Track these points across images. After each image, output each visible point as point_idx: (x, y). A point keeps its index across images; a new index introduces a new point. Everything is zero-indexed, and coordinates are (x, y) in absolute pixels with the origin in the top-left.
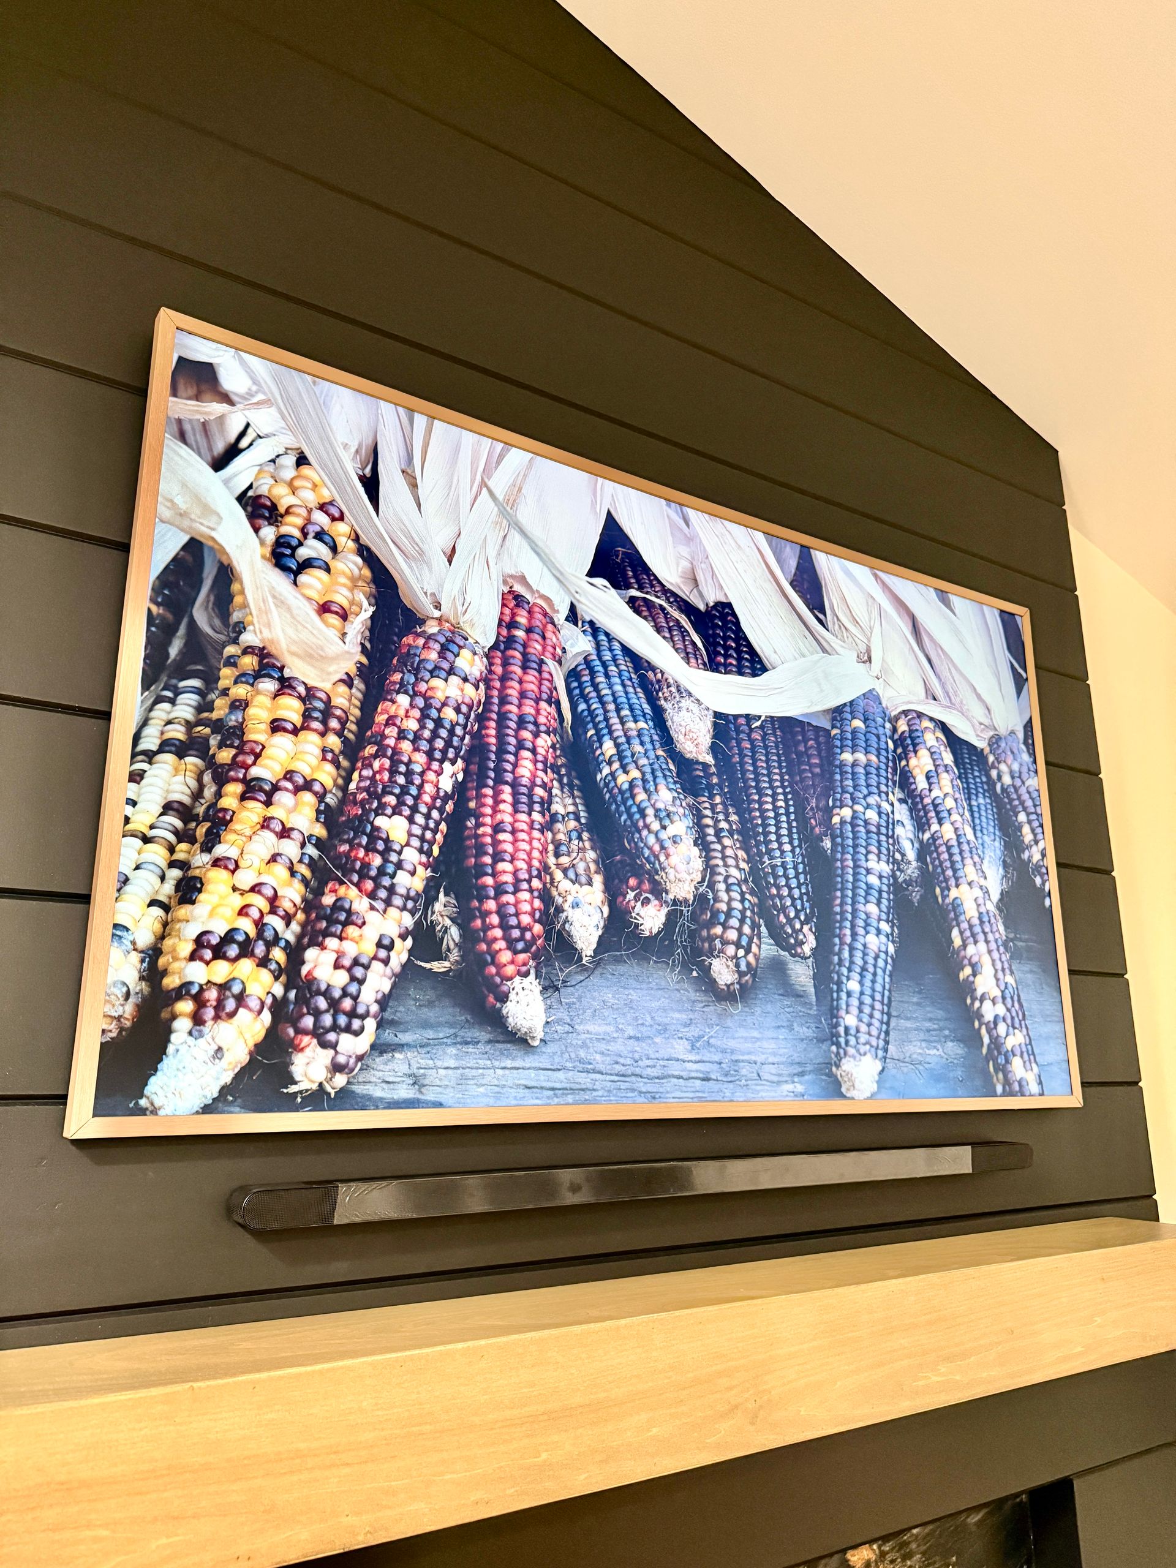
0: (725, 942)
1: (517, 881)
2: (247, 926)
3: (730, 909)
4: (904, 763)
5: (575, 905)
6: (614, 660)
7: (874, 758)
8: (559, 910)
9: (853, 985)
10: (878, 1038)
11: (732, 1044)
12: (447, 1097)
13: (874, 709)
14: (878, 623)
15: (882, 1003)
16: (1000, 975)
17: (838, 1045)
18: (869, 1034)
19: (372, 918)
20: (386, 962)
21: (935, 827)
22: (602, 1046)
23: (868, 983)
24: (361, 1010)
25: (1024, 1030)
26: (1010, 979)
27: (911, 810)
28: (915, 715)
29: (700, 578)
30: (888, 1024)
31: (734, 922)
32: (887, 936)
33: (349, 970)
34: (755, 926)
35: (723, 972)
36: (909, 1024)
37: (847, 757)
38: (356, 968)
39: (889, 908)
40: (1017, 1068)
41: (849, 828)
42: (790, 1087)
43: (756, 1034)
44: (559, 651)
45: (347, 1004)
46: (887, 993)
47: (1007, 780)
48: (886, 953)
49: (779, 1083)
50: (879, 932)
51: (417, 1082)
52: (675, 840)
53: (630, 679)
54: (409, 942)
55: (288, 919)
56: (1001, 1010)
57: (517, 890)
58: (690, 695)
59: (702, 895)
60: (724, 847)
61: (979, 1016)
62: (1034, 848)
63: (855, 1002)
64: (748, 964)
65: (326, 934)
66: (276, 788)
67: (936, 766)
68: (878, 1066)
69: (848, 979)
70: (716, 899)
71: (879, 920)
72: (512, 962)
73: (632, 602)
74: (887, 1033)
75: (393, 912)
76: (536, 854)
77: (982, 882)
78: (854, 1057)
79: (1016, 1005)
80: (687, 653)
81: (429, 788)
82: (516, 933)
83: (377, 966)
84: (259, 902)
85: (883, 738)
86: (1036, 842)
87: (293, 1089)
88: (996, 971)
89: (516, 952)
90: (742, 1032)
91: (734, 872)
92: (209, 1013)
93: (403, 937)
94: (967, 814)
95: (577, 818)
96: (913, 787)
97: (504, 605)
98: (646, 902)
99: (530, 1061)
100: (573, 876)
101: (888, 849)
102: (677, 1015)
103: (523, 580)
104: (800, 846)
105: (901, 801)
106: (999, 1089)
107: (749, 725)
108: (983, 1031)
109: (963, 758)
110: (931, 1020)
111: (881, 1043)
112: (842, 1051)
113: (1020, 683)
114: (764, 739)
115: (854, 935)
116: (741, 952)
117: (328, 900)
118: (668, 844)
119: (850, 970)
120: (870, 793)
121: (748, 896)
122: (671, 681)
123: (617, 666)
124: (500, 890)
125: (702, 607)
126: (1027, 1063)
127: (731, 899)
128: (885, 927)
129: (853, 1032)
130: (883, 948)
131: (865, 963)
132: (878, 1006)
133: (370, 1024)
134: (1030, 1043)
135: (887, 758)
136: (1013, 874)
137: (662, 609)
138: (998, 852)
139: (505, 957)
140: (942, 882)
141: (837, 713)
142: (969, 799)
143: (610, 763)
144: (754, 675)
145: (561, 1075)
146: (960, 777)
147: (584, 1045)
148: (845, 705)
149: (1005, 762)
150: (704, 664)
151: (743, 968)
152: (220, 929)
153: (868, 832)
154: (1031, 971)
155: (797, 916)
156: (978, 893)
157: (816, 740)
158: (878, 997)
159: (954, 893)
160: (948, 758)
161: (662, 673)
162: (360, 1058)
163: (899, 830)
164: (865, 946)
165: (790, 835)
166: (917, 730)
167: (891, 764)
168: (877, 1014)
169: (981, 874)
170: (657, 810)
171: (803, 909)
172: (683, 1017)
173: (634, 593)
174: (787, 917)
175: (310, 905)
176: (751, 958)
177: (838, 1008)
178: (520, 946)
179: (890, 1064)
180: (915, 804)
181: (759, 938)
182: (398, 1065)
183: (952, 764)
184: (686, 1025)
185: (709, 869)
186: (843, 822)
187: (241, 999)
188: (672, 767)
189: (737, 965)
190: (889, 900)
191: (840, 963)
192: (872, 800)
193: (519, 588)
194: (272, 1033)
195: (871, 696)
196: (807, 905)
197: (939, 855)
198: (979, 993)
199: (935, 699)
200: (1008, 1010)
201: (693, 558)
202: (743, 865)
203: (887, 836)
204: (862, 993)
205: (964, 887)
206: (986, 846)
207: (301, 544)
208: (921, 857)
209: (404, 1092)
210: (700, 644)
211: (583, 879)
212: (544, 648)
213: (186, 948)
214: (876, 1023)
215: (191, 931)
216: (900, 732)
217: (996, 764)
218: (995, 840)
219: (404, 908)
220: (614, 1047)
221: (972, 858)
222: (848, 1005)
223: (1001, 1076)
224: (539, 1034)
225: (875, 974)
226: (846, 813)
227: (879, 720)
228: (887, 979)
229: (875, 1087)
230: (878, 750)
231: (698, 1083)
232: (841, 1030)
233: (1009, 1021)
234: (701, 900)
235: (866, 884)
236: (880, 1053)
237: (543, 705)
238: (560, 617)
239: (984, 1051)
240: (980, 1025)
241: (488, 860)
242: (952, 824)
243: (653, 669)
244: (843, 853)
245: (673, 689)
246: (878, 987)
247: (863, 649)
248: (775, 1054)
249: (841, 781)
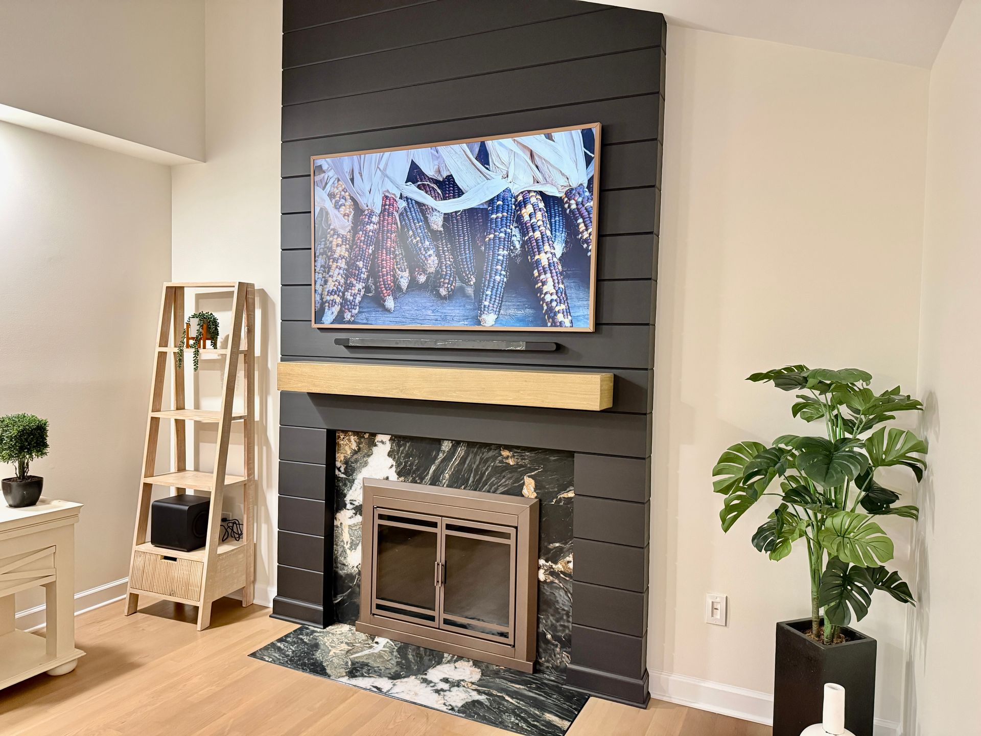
0: (444, 283)
1: (387, 273)
2: (335, 288)
3: (446, 273)
4: (519, 212)
5: (402, 277)
6: (413, 206)
7: (505, 214)
8: (398, 279)
9: (489, 293)
10: (497, 308)
11: (445, 311)
12: (373, 322)
13: (508, 195)
14: (513, 160)
15: (500, 297)
16: (557, 285)
17: (481, 311)
18: (493, 307)
19: (357, 285)
20: (360, 294)
21: (531, 234)
22: (408, 312)
23: (494, 292)
24: (356, 305)
25: (566, 304)
26: (561, 286)
27: (520, 230)
28: (527, 192)
29: (441, 169)
30: (501, 304)
31: (448, 277)
32: (504, 276)
33: (353, 296)
34: (454, 277)
35: (443, 292)
36: (510, 304)
37: (494, 216)
38: (354, 295)
39: (506, 266)
40: (560, 317)
41: (492, 241)
42: (463, 322)
43: (452, 308)
44: (397, 209)
45: (353, 303)
46: (502, 294)
47: (574, 206)
48: (503, 281)
49: (459, 321)
50: (501, 275)
51: (367, 319)
52: (430, 256)
53: (417, 211)
54: (364, 289)
55: (342, 286)
56: (555, 297)
57: (387, 275)
58: (436, 210)
59: (438, 270)
60: (445, 256)
61: (543, 299)
62: (586, 233)
63: (489, 298)
64: (451, 289)
65: (349, 289)
66: (338, 259)
67: (535, 210)
68: (496, 317)
69: (487, 291)
70: (442, 271)
71: (501, 270)
72: (386, 293)
73: (419, 187)
74: (500, 307)
75: (361, 283)
76: (391, 266)
77: (553, 251)
78: (487, 314)
79: (563, 295)
80: (436, 197)
81: (367, 253)
82: (387, 286)
83: (358, 295)
84: (337, 283)
85: (510, 205)
86: (587, 230)
87: (345, 320)
88: (554, 283)
89: (387, 290)
90: (448, 308)
91: (448, 262)
92: (331, 305)
93: (363, 289)
94: (548, 226)
95: (402, 255)
96: (523, 220)
97: (383, 200)
98: (421, 274)
99: (391, 315)
100: (401, 270)
101: (508, 246)
102: (429, 304)
103: (388, 191)
104: (472, 251)
105: (515, 227)
106: (549, 324)
107: (456, 214)
108: (545, 305)
109: (549, 203)
110: (520, 302)
111: (498, 310)
112: (482, 313)
113: (588, 160)
114: (461, 218)
115: (490, 277)
116: (449, 286)
117: (348, 282)
118: (428, 257)
119: (487, 288)
120: (502, 227)
121: (452, 269)
122: (430, 208)
123: (413, 208)
124: (383, 276)
125: (441, 180)
126: (566, 316)
127: (447, 271)
128: (503, 273)
129: (487, 307)
130: (502, 280)
131: (494, 285)
132: (498, 298)
133: (358, 307)
134: (569, 309)
135: (511, 213)
136: (570, 245)
137: (428, 185)
138: (563, 238)
139: (385, 292)
140: (532, 254)
141: (491, 202)
142: (551, 219)
143: (411, 238)
144: (459, 197)
145: (398, 319)
146: (547, 212)
147: (404, 312)
148: (495, 197)
149: (574, 199)
150: (441, 199)
151: (450, 290)
152: (331, 289)
153: (500, 241)
154: (574, 282)
155: (470, 273)
156: (549, 255)
157: (482, 213)
158: (498, 295)
159: (537, 257)
160: (542, 205)
161: (427, 206)
162: (356, 314)
163: (514, 238)
164: (494, 280)
165: (469, 248)
166: (527, 198)
167: (513, 214)
168: (497, 301)
169: (552, 248)
170: (425, 248)
171: (472, 270)
172: (431, 304)
173: (419, 183)
174: (466, 274)
175: (345, 283)
176: (452, 287)
177: (482, 300)
178: (388, 289)
179: (500, 316)
180: (522, 227)
181: (456, 281)
182: (363, 316)
183: (543, 207)
184: (431, 306)
185: (440, 262)
186: (490, 240)
187: (335, 303)
188: (429, 234)
189: (448, 289)
190: (506, 264)
191: (484, 286)
192: (502, 230)
193: (387, 194)
194: (341, 309)
195: (508, 190)
196: (473, 269)
197: (531, 244)
198: (544, 292)
199: (538, 182)
200: (558, 297)
201: (439, 164)
202: (451, 260)
203: (508, 241)
204: (492, 295)
205: (543, 255)
206: (557, 236)
207: (339, 201)
208: (522, 246)
209: (365, 321)
210: (440, 193)
211: (404, 270)
212: (393, 209)
213: (326, 293)
214: (497, 304)
215: (327, 290)
216: (518, 201)
217: (568, 201)
218: (562, 233)
219: (363, 282)
220: (411, 312)
221: (548, 243)
222: (486, 299)
223: (551, 320)
224: (393, 309)
225: (498, 288)
226: (492, 236)
227: (509, 199)
228: (502, 290)
229: (494, 323)
230: (508, 211)
231: (434, 321)
232: (483, 306)
233: (558, 301)
234: (437, 272)
235: (497, 259)
236: (497, 313)
237: (393, 225)
238: (397, 199)
239: (544, 312)
240: (543, 303)
241: (380, 269)
242: (540, 231)
243: (424, 205)
244: (489, 250)
245: (431, 210)
246: (498, 292)
247: (505, 172)
248: (458, 314)
249: (490, 225)
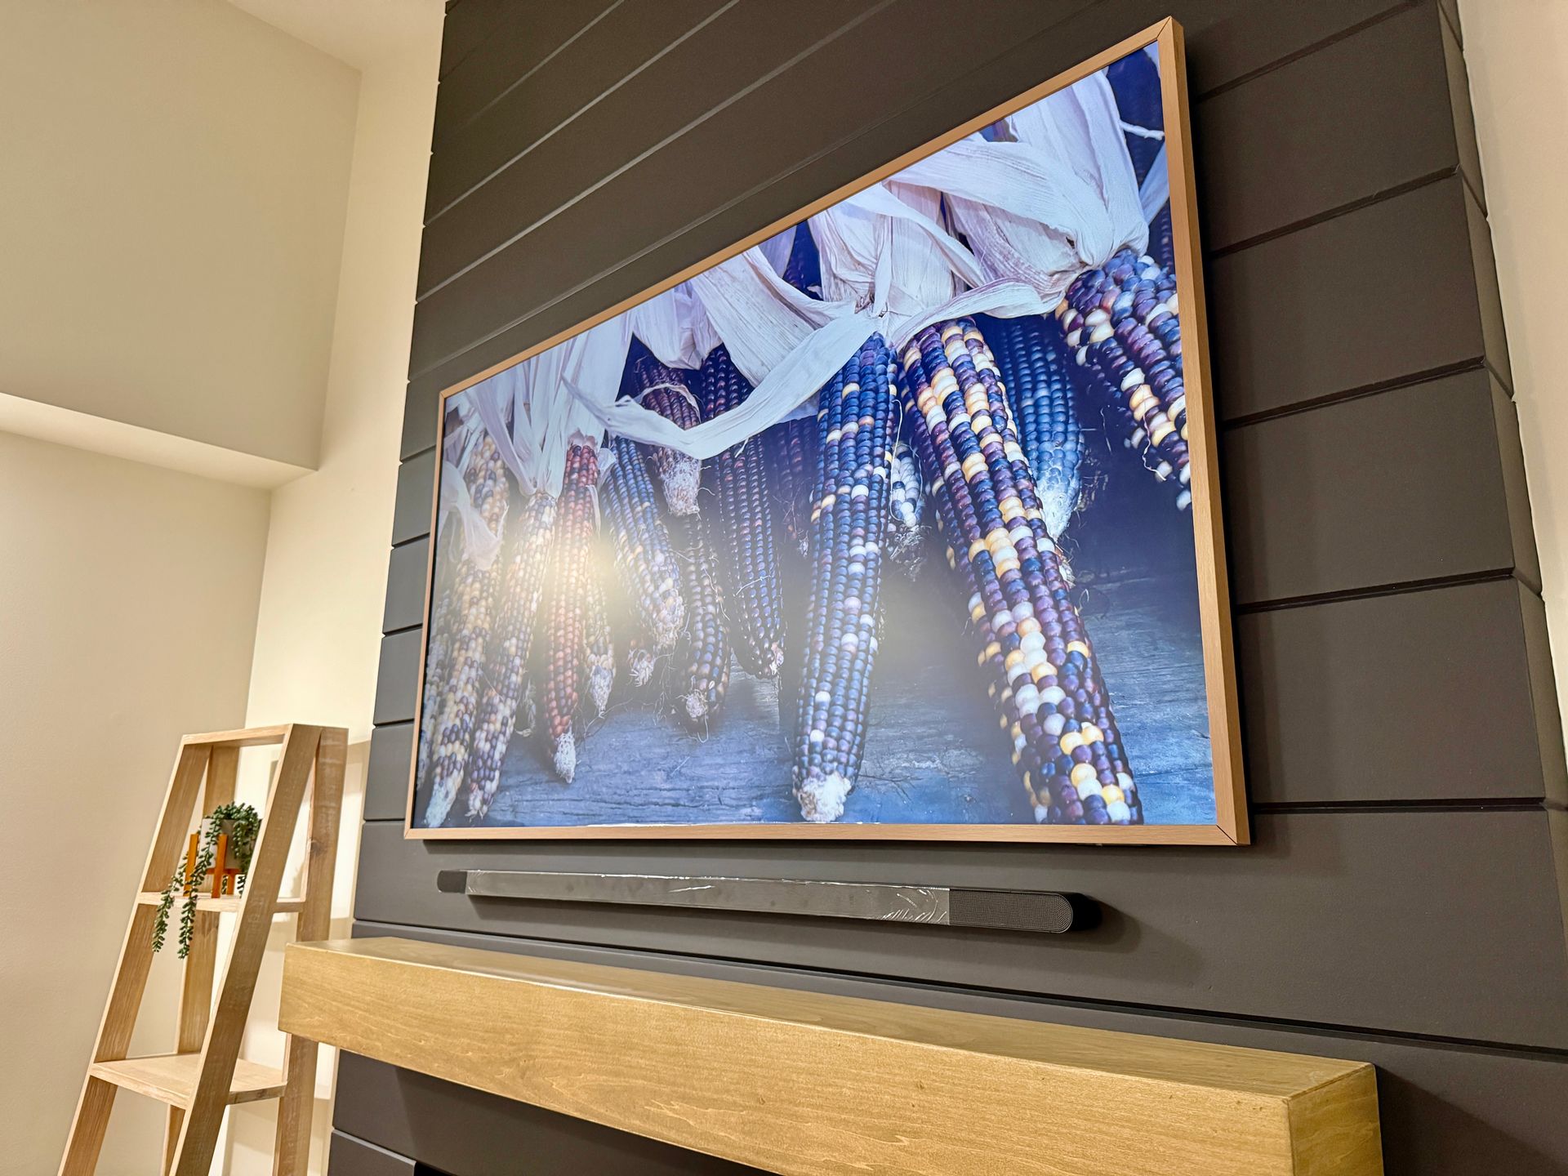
0: (699, 677)
1: (566, 663)
2: (458, 722)
3: (705, 644)
4: (910, 404)
5: (597, 672)
6: (630, 459)
7: (868, 420)
8: (588, 678)
9: (823, 697)
10: (849, 753)
11: (699, 771)
12: (527, 819)
13: (876, 355)
14: (888, 245)
15: (857, 711)
16: (1059, 644)
17: (801, 765)
18: (838, 749)
19: (501, 707)
20: (504, 734)
21: (952, 467)
22: (607, 781)
23: (841, 692)
24: (494, 766)
25: (1105, 723)
26: (1078, 647)
27: (915, 463)
28: (933, 330)
29: (699, 338)
30: (863, 735)
31: (708, 657)
32: (869, 631)
33: (491, 742)
34: (726, 656)
35: (696, 707)
36: (891, 733)
37: (835, 435)
38: (492, 739)
39: (873, 597)
40: (1084, 780)
41: (831, 517)
42: (748, 810)
43: (720, 760)
44: (596, 475)
45: (489, 762)
46: (864, 698)
47: (1102, 332)
48: (867, 651)
49: (738, 807)
50: (859, 628)
51: (515, 811)
52: (666, 595)
53: (640, 470)
54: (514, 719)
55: (471, 715)
56: (1055, 695)
57: (566, 670)
58: (683, 455)
59: (685, 638)
60: (703, 588)
61: (1011, 708)
62: (1160, 419)
63: (824, 715)
64: (718, 693)
65: (484, 721)
66: (470, 639)
67: (961, 383)
68: (847, 784)
69: (817, 690)
70: (695, 639)
71: (861, 613)
72: (560, 724)
73: (646, 404)
74: (861, 746)
75: (509, 701)
76: (576, 640)
77: (1034, 514)
78: (818, 777)
79: (1090, 684)
80: (683, 418)
81: (526, 613)
82: (563, 701)
83: (501, 737)
84: (462, 707)
85: (883, 389)
86: (1164, 407)
87: (469, 814)
88: (1049, 639)
89: (562, 716)
90: (708, 761)
91: (711, 608)
92: (445, 772)
93: (512, 717)
94: (1011, 425)
95: (600, 604)
96: (923, 427)
97: (568, 460)
98: (641, 658)
99: (567, 795)
100: (595, 650)
101: (879, 525)
102: (657, 750)
103: (578, 434)
104: (774, 560)
105: (900, 457)
106: (1041, 812)
107: (732, 456)
108: (1017, 729)
109: (1011, 344)
110: (924, 723)
111: (853, 758)
112: (804, 772)
113: (1143, 155)
114: (746, 463)
115: (828, 640)
116: (712, 684)
117: (485, 700)
118: (659, 601)
119: (819, 680)
120: (860, 466)
121: (721, 629)
122: (670, 452)
123: (631, 464)
124: (557, 674)
125: (697, 366)
126: (1108, 773)
127: (707, 635)
128: (867, 620)
129: (818, 749)
130: (863, 646)
131: (839, 668)
132: (851, 716)
133: (497, 774)
134: (1117, 740)
135: (886, 411)
136: (1101, 481)
137: (666, 389)
138: (1071, 457)
139: (557, 720)
140: (957, 538)
141: (827, 392)
142: (1019, 400)
143: (622, 550)
144: (739, 403)
145: (582, 804)
146: (1003, 379)
147: (597, 781)
148: (837, 375)
149: (1101, 307)
150: (697, 420)
151: (713, 698)
152: (450, 725)
153: (854, 513)
154: (1128, 626)
155: (767, 636)
156: (1023, 532)
157: (801, 436)
158: (853, 705)
159: (978, 547)
160: (984, 360)
161: (663, 449)
162: (493, 795)
163: (898, 495)
164: (840, 649)
165: (765, 554)
166: (934, 350)
167: (891, 415)
168: (850, 726)
169: (1030, 503)
170: (653, 574)
171: (774, 625)
172: (662, 751)
173: (647, 391)
174: (756, 639)
175: (479, 703)
176: (720, 688)
177: (804, 724)
178: (565, 710)
179: (863, 782)
180: (922, 451)
181: (729, 666)
182: (508, 798)
183: (990, 366)
184: (665, 758)
185: (690, 611)
186: (824, 514)
187: (455, 763)
188: (666, 531)
189: (708, 697)
190: (874, 587)
191: (810, 675)
192: (861, 474)
193: (577, 442)
194: (464, 781)
195: (875, 342)
196: (777, 620)
197: (955, 503)
198: (1014, 673)
199: (968, 288)
200: (1068, 693)
201: (693, 324)
202: (718, 599)
203: (879, 509)
204: (832, 704)
205: (998, 535)
206: (1046, 457)
207: (484, 486)
208: (925, 517)
209: (509, 817)
210: (693, 403)
211: (602, 650)
212: (588, 479)
213: (440, 738)
214: (848, 736)
215: (442, 728)
216: (907, 367)
217: (1081, 320)
218: (1066, 440)
219: (512, 698)
220: (614, 781)
221: (1015, 486)
222: (815, 720)
223: (1046, 794)
224: (572, 774)
225: (850, 679)
226: (830, 501)
227: (879, 368)
228: (866, 682)
229: (841, 809)
230: (875, 408)
231: (670, 808)
232: (806, 748)
233: (1071, 710)
234: (681, 641)
235: (847, 576)
236: (850, 770)
237: (586, 523)
238: (598, 449)
239: (1015, 758)
240: (1010, 725)
241: (551, 653)
242: (982, 451)
243: (655, 448)
244: (822, 549)
245: (671, 459)
246: (854, 694)
247: (864, 290)
248: (735, 779)
249: (826, 467)
